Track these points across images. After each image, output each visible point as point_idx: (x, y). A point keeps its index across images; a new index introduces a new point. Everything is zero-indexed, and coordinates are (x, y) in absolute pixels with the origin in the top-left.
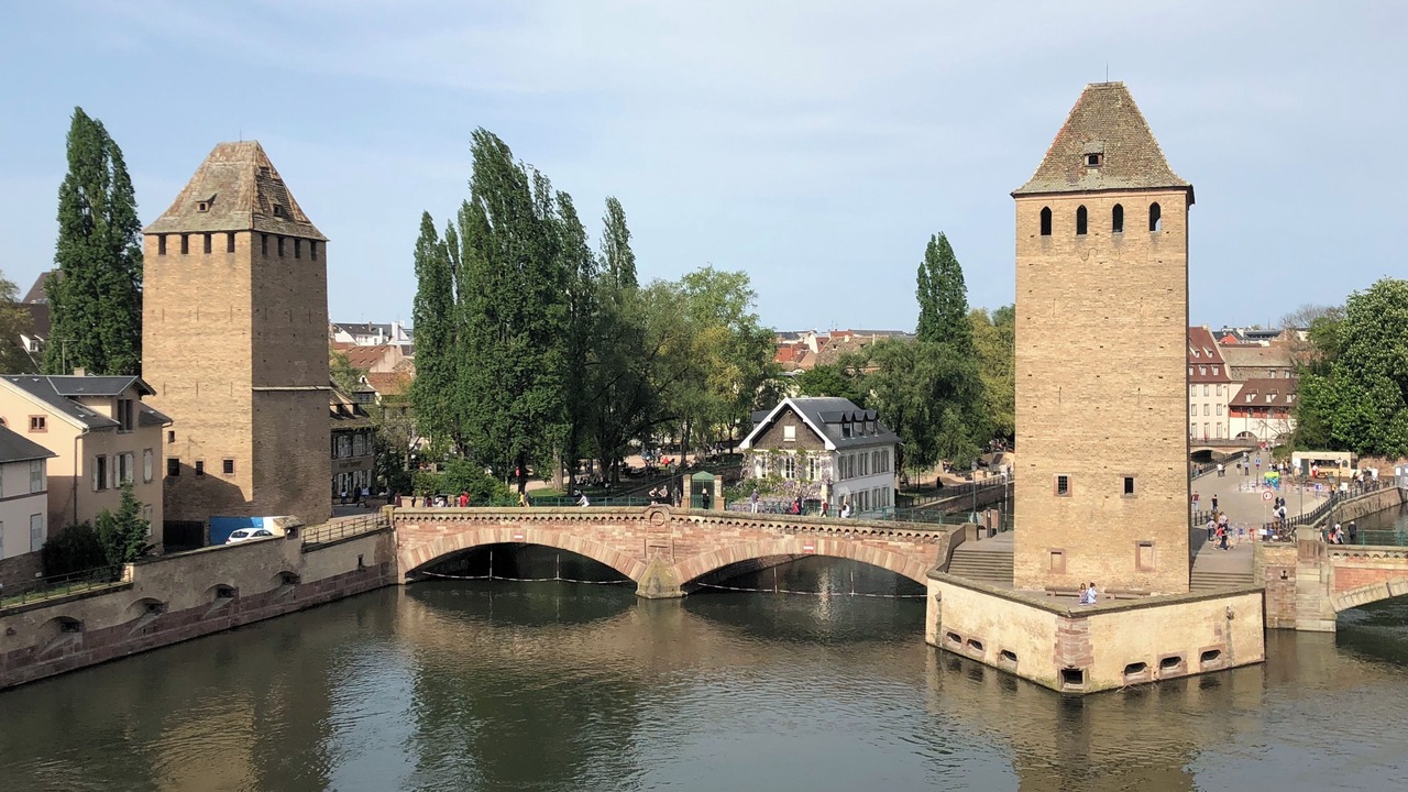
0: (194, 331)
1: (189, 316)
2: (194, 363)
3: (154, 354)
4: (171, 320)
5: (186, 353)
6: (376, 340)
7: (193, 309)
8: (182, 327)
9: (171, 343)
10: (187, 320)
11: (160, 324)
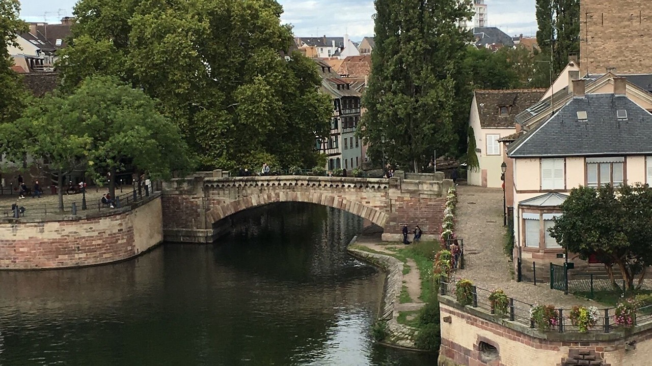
0: (635, 33)
1: (630, 19)
2: (637, 62)
3: (593, 55)
4: (610, 24)
5: (627, 54)
6: (329, 51)
7: (635, 12)
8: (622, 30)
9: (611, 46)
10: (627, 23)
11: (599, 28)
